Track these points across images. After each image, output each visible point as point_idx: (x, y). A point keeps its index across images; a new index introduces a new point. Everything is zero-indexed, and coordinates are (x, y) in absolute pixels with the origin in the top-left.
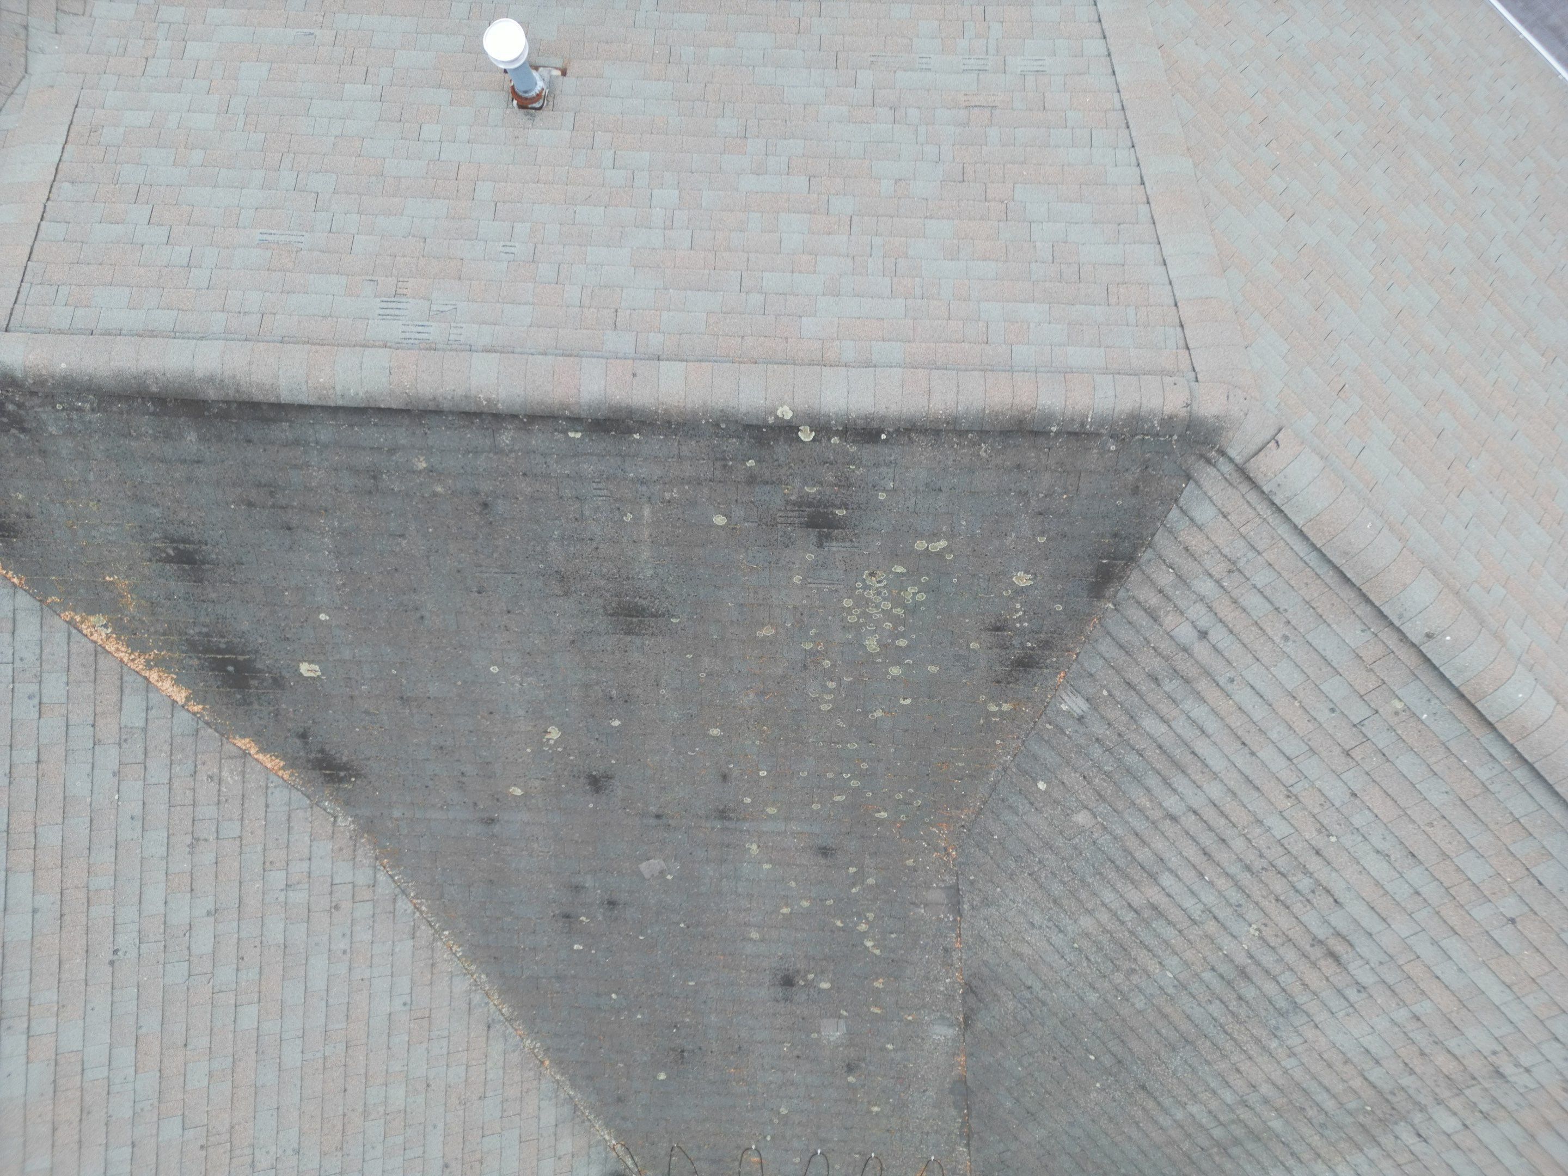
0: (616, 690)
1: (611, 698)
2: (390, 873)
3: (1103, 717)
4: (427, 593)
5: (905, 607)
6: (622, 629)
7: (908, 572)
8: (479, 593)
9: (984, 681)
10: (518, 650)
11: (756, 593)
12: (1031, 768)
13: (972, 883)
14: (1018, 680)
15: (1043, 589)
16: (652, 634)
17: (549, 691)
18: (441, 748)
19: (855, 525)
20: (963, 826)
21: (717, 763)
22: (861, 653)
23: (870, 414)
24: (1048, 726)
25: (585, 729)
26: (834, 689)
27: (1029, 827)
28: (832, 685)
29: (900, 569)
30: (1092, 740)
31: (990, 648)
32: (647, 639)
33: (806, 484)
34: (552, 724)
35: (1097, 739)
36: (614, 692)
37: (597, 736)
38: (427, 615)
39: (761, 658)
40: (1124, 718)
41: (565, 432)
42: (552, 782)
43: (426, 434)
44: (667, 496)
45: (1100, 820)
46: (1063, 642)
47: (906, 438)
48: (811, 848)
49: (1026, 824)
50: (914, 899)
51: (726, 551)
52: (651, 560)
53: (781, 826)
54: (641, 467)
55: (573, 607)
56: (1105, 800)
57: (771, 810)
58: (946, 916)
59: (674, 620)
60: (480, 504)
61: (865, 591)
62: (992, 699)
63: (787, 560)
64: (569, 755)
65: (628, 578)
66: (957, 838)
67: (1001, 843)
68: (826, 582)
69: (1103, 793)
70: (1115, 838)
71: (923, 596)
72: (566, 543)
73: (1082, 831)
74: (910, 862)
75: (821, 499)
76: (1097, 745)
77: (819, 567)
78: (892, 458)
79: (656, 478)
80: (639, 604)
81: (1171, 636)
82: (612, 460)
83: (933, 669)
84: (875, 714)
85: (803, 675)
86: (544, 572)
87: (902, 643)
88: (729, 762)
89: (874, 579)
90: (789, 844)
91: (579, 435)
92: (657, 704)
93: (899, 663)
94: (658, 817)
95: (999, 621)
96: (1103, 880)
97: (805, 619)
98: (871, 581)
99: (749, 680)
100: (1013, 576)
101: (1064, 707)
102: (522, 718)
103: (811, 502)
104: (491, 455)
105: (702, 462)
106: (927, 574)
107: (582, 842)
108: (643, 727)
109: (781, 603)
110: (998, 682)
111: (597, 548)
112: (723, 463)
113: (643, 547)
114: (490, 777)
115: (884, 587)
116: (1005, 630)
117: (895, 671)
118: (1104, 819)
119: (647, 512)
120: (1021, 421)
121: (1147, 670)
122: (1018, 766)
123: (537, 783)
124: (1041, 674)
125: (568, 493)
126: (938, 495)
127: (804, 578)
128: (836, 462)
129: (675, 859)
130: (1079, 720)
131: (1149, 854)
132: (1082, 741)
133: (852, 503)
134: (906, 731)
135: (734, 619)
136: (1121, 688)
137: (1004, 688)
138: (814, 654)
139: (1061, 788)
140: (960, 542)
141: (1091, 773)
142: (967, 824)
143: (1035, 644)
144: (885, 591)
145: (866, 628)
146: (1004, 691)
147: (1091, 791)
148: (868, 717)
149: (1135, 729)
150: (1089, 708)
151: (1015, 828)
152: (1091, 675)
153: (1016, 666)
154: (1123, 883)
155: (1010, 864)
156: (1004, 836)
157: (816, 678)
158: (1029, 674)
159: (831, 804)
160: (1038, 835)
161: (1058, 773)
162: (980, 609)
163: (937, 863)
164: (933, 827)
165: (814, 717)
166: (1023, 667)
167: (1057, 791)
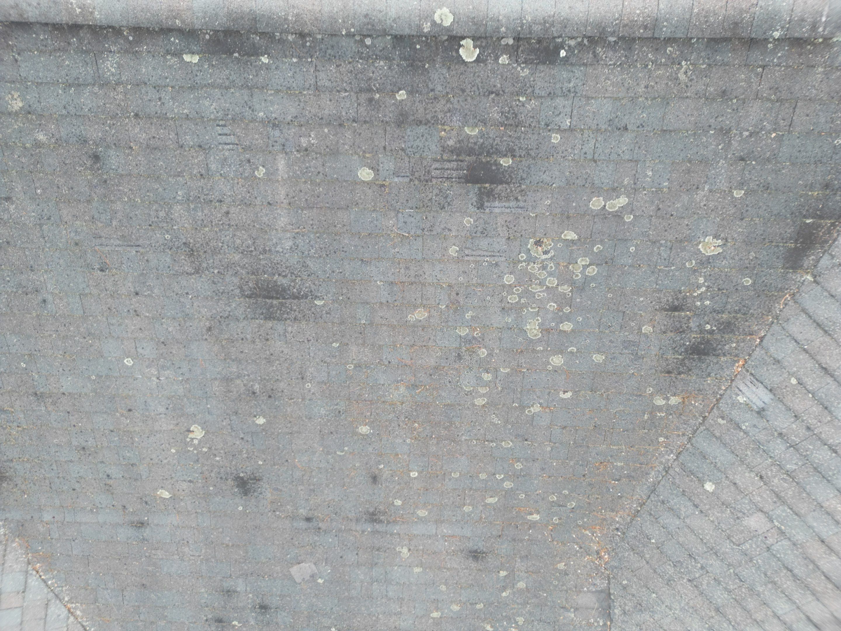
0: (259, 384)
1: (254, 393)
2: (43, 577)
3: (789, 409)
4: (46, 271)
5: (572, 283)
6: (262, 314)
7: (579, 240)
8: (102, 270)
9: (654, 371)
10: (152, 339)
11: (407, 268)
12: (698, 467)
13: (625, 588)
14: (690, 370)
15: (733, 258)
16: (295, 319)
17: (188, 386)
18: (84, 448)
19: (522, 179)
20: (617, 529)
21: (367, 464)
22: (520, 339)
23: (549, 16)
24: (720, 420)
25: (229, 427)
26: (490, 381)
27: (693, 531)
28: (487, 377)
29: (571, 236)
30: (773, 435)
31: (665, 332)
32: (289, 325)
33: (465, 123)
34: (195, 423)
35: (780, 434)
36: (257, 387)
37: (242, 436)
38: (50, 298)
39: (412, 346)
40: (816, 409)
41: (178, 54)
42: (200, 485)
43: (16, 61)
44: (304, 142)
45: (776, 524)
46: (747, 323)
47: (591, 55)
48: (461, 551)
49: (688, 527)
50: (564, 603)
51: (374, 215)
52: (289, 227)
53: (432, 529)
54: (272, 103)
55: (207, 287)
56: (784, 503)
57: (422, 513)
58: (596, 621)
59: (318, 303)
60: (90, 157)
61: (528, 264)
62: (660, 391)
63: (442, 226)
64: (215, 455)
65: (265, 251)
66: (610, 541)
67: (659, 547)
68: (485, 253)
69: (782, 494)
70: (794, 544)
71: (594, 270)
72: (192, 206)
73: (755, 536)
74: (561, 566)
75: (483, 143)
76: (779, 441)
77: (479, 234)
78: (571, 85)
79: (289, 118)
80: (279, 283)
82: (237, 94)
83: (598, 358)
84: (532, 409)
85: (456, 366)
86: (171, 244)
87: (567, 326)
88: (379, 463)
89: (539, 248)
90: (440, 547)
91: (195, 59)
92: (303, 399)
93: (561, 352)
94: (308, 520)
95: (677, 299)
96: (776, 589)
97: (461, 299)
98: (536, 251)
99: (399, 372)
100: (700, 242)
101: (741, 399)
102: (163, 416)
103: (472, 148)
104: (96, 89)
105: (344, 94)
106: (602, 242)
107: (233, 545)
108: (289, 425)
109: (435, 281)
110: (669, 372)
111: (228, 213)
112: (368, 95)
113: (279, 211)
114: (136, 480)
115: (551, 259)
116: (683, 310)
117: (557, 360)
118: (782, 523)
119: (281, 164)
120: (736, 24)
122: (683, 466)
123: (185, 485)
124: (717, 363)
125: (189, 140)
126: (622, 136)
127: (461, 250)
128: (503, 91)
129: (326, 563)
130: (758, 413)
132: (762, 437)
133: (520, 148)
134: (565, 427)
135: (384, 300)
136: (814, 375)
137: (674, 379)
138: (470, 341)
139: (733, 488)
140: (642, 199)
141: (769, 473)
142: (621, 526)
143: (715, 326)
144: (552, 265)
145: (528, 310)
146: (674, 382)
147: (768, 492)
148: (524, 412)
149: (829, 422)
150: (772, 399)
151: (676, 532)
152: (777, 362)
153: (691, 354)
154: (800, 593)
155: (668, 569)
156: (663, 540)
157: (471, 369)
158: (703, 363)
159: (482, 506)
160: (701, 540)
161: (730, 472)
162: (657, 284)
163: (589, 567)
164: (585, 530)
165: (467, 412)
166: (697, 355)
167: (727, 492)
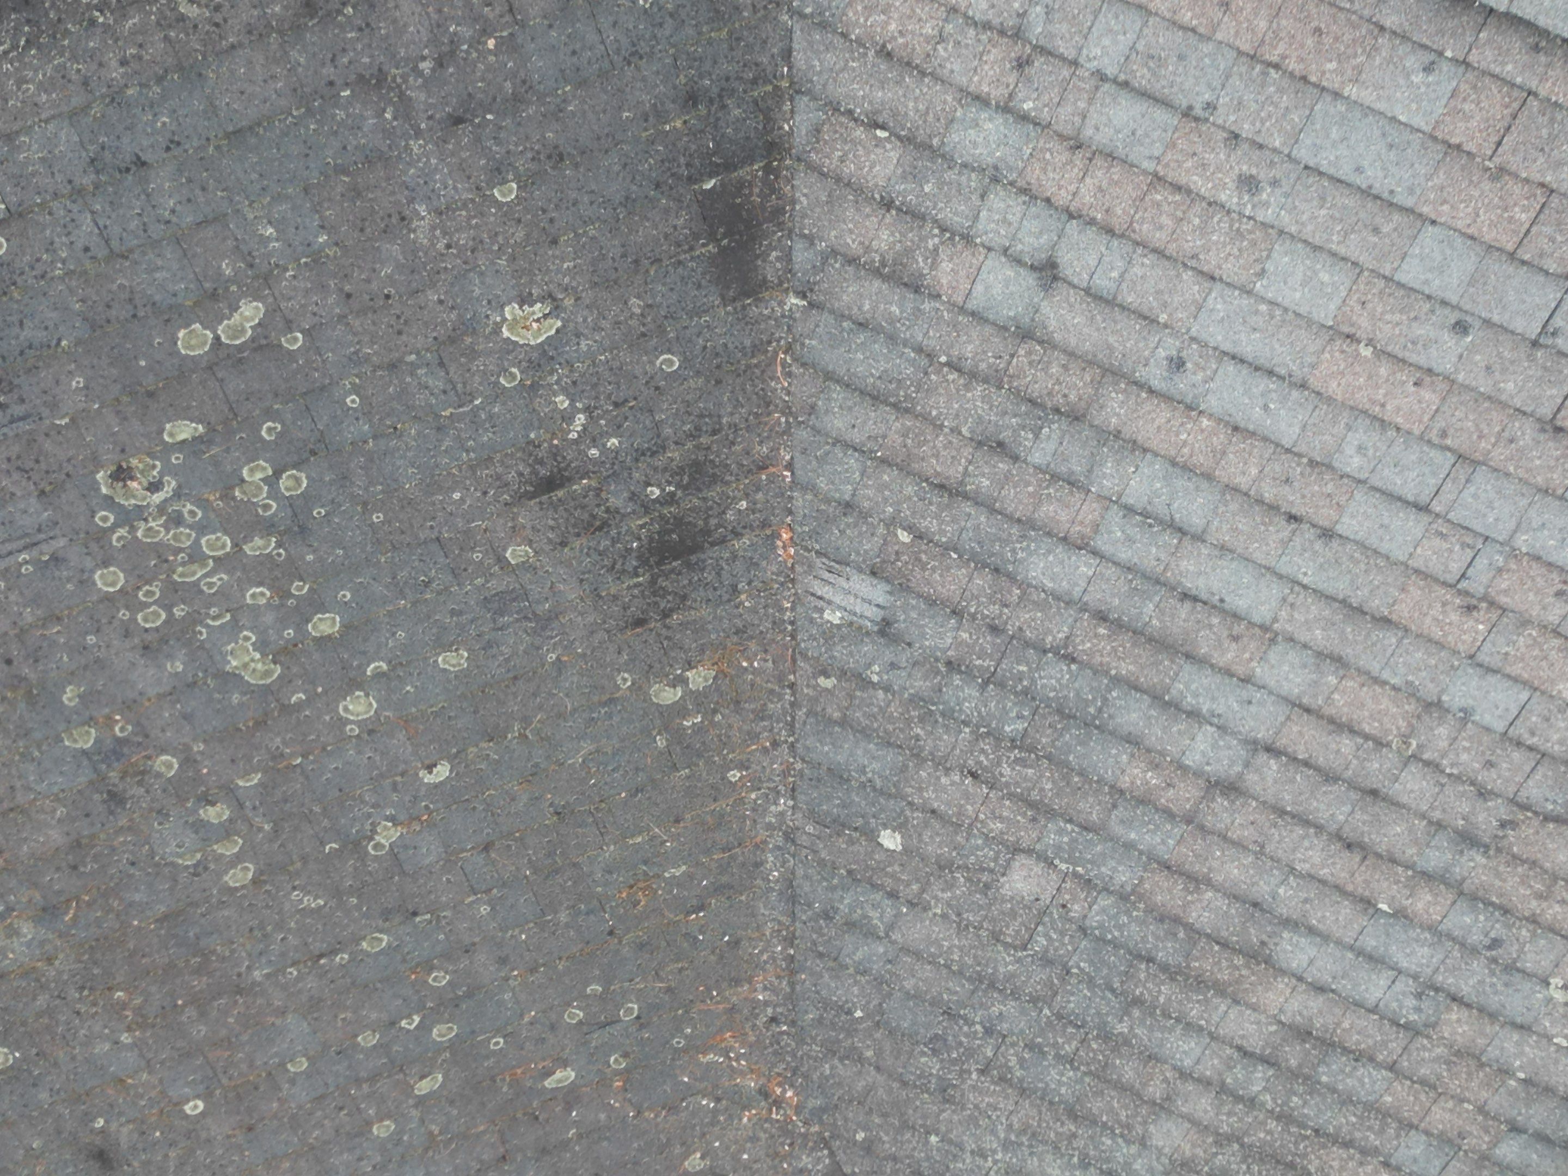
3: (931, 602)
5: (268, 527)
7: (211, 429)
9: (602, 635)
12: (844, 806)
13: (868, 1148)
14: (684, 598)
15: (597, 328)
20: (773, 1020)
21: (59, 1133)
22: (236, 698)
24: (824, 682)
26: (230, 820)
27: (917, 955)
28: (215, 814)
29: (185, 430)
30: (938, 672)
31: (563, 544)
35: (949, 663)
40: (981, 581)
45: (1063, 867)
46: (738, 448)
49: (905, 950)
56: (1051, 814)
61: (133, 529)
62: (650, 671)
66: (775, 1053)
67: (878, 1018)
68: (9, 547)
69: (1035, 796)
70: (1124, 897)
71: (298, 480)
73: (1044, 912)
74: (695, 1163)
76: (956, 680)
81: (973, 314)
83: (452, 661)
84: (379, 839)
85: (123, 821)
87: (326, 625)
88: (88, 1118)
89: (134, 485)
93: (355, 683)
95: (541, 462)
96: (1152, 1014)
97: (26, 670)
98: (129, 494)
100: (498, 325)
101: (833, 616)
106: (269, 414)
110: (640, 622)
115: (177, 495)
116: (569, 479)
117: (358, 707)
118: (1071, 860)
121: (964, 431)
122: (813, 815)
124: (734, 557)
126: (147, 182)
130: (882, 633)
131: (1221, 903)
132: (920, 684)
134: (487, 847)
136: (933, 508)
137: (664, 632)
138: (114, 752)
139: (937, 825)
140: (295, 289)
141: (982, 758)
142: (779, 1010)
143: (669, 483)
144: (189, 506)
145: (208, 626)
146: (668, 638)
147: (1008, 803)
148: (367, 853)
149: (1020, 598)
150: (890, 593)
151: (888, 972)
152: (848, 506)
153: (659, 563)
154: (1198, 1001)
155: (925, 1064)
156: (875, 1002)
157: (162, 814)
158: (703, 570)
159: (416, 1106)
160: (947, 966)
161: (909, 790)
162: (467, 451)
163: (762, 1135)
164: (705, 1053)
165: (226, 913)
166: (675, 559)
167: (931, 837)
